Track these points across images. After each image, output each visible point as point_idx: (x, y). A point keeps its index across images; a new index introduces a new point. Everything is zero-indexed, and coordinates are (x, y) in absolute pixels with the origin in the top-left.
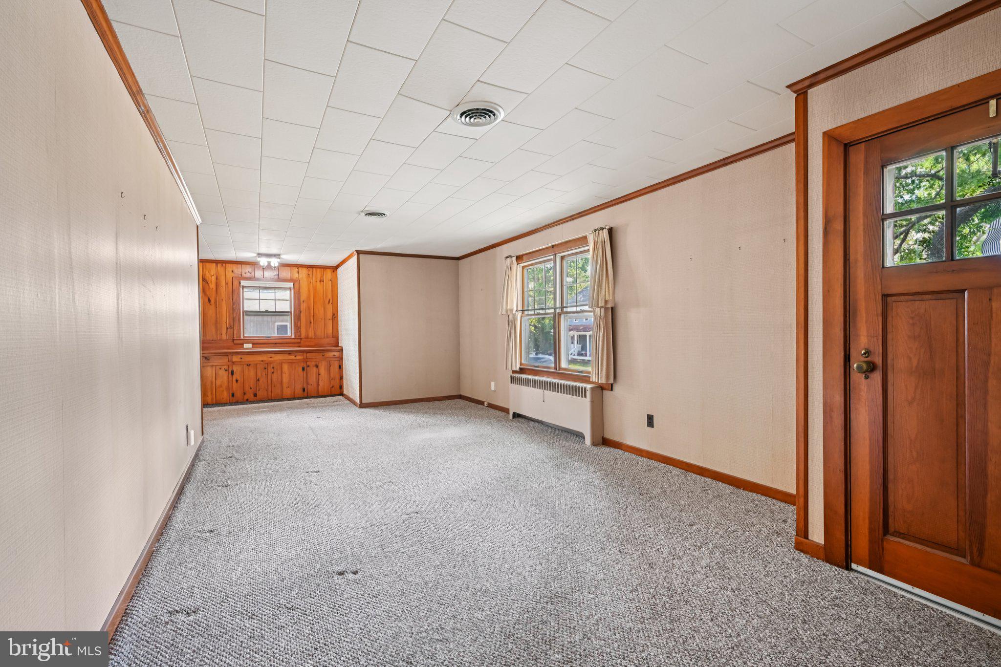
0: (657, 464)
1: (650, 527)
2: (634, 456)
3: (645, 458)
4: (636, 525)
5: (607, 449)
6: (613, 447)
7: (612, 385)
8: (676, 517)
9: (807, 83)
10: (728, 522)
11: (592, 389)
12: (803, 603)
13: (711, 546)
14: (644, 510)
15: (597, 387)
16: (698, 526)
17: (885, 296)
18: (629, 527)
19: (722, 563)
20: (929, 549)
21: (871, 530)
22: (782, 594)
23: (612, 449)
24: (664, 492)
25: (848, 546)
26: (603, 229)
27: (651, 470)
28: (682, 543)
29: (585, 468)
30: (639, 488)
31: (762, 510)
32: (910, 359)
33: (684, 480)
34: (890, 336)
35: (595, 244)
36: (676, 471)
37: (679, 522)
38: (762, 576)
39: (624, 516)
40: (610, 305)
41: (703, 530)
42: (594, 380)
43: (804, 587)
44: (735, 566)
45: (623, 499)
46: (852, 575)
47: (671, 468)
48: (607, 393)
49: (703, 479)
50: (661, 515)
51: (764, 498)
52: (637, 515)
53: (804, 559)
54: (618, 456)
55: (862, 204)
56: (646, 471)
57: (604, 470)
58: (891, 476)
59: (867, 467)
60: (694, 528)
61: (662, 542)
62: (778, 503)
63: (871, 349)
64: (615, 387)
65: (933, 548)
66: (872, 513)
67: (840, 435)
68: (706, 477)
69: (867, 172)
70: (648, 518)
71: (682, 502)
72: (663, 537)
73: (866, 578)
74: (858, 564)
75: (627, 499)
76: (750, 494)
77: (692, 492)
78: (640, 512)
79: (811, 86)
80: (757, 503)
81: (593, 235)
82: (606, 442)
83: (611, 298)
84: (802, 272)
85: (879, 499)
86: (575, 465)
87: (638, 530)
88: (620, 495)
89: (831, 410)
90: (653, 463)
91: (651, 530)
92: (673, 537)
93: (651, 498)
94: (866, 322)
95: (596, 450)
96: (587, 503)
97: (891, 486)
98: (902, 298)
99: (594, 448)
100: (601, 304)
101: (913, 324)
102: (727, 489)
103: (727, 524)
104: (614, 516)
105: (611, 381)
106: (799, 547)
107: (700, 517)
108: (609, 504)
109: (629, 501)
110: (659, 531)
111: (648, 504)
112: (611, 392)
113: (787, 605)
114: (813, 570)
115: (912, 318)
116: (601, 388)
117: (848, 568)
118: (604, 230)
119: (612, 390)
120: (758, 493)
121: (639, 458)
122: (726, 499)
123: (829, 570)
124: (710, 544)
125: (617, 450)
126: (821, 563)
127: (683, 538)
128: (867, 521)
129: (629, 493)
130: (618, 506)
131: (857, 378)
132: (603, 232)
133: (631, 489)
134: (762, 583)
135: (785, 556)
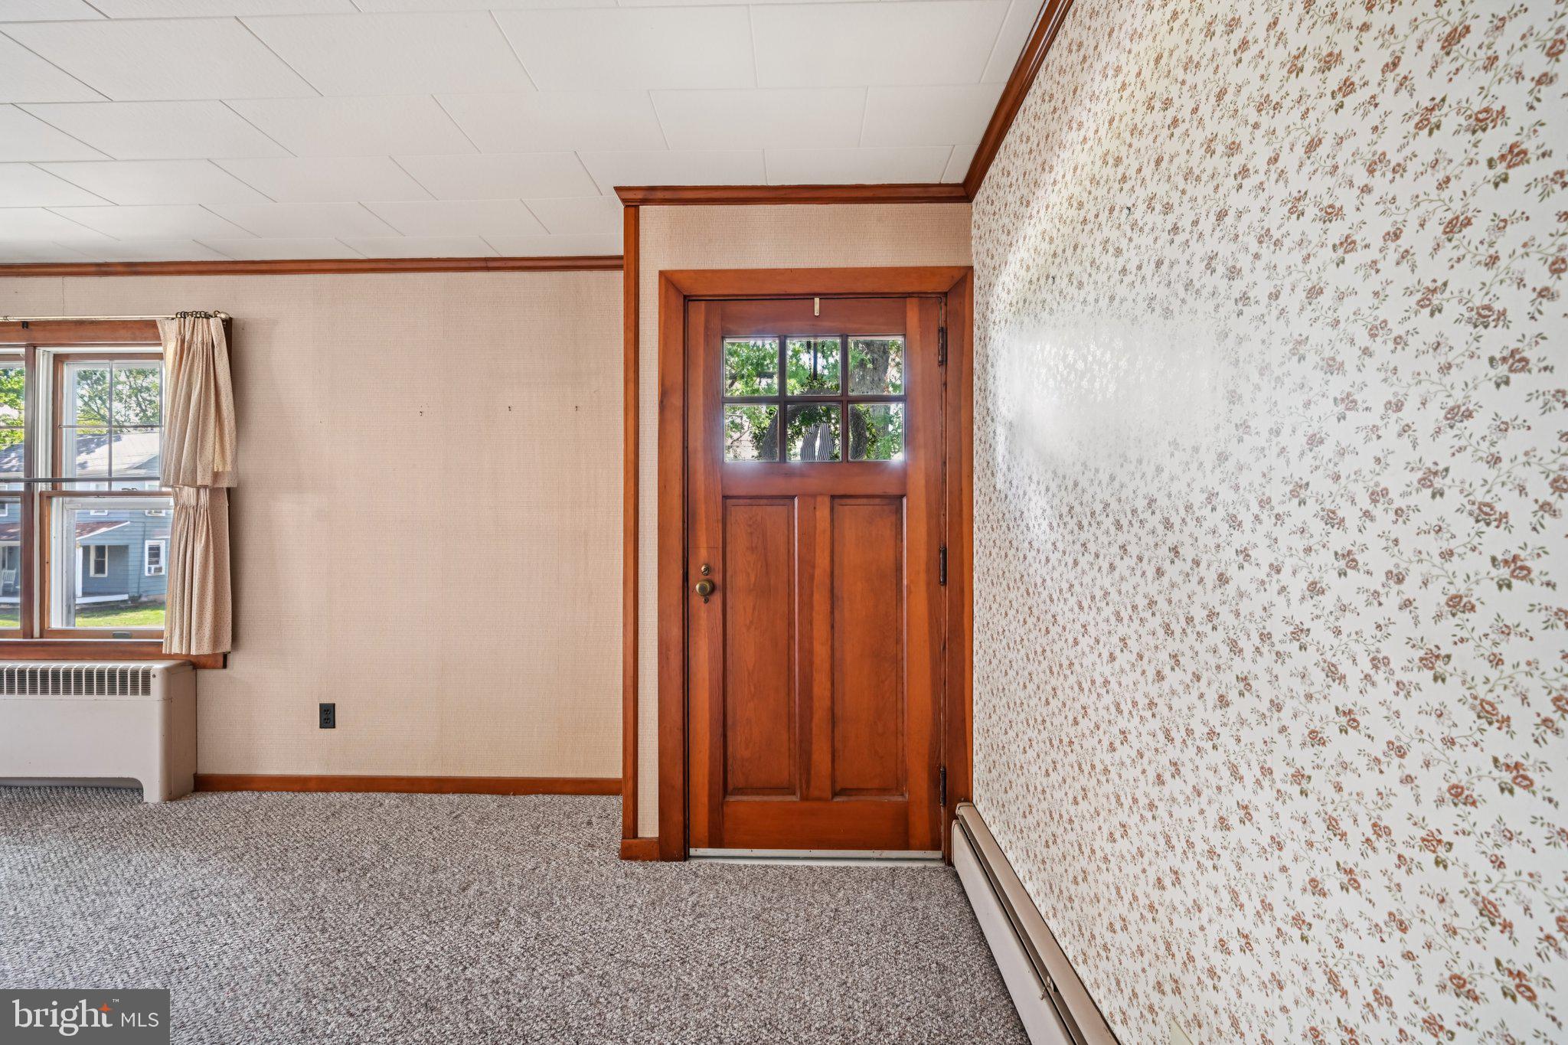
0: (346, 797)
1: (391, 928)
2: (288, 796)
3: (316, 791)
4: (360, 940)
5: (214, 799)
6: (225, 790)
7: (225, 656)
8: (430, 888)
9: (640, 195)
10: (519, 858)
11: (168, 671)
12: (668, 935)
13: (512, 912)
14: (363, 898)
15: (182, 665)
16: (476, 886)
17: (725, 497)
18: (346, 950)
19: (543, 933)
20: (765, 798)
21: (711, 797)
22: (640, 936)
23: (226, 796)
24: (385, 847)
25: (686, 827)
26: (207, 317)
27: (339, 812)
28: (464, 929)
29: (171, 860)
30: (330, 859)
31: (555, 818)
32: (748, 575)
33: (412, 810)
34: (729, 548)
35: (184, 347)
36: (390, 800)
37: (441, 893)
38: (604, 924)
39: (324, 931)
40: (225, 484)
41: (487, 889)
42: (176, 649)
43: (658, 911)
44: (563, 927)
45: (305, 896)
46: (694, 863)
47: (379, 796)
48: (208, 676)
49: (445, 798)
50: (401, 894)
51: (548, 798)
52: (353, 917)
53: (637, 868)
54: (248, 807)
55: (701, 379)
56: (328, 818)
57: (226, 848)
58: (730, 722)
59: (707, 716)
60: (471, 892)
61: (427, 947)
62: (568, 798)
63: (712, 564)
64: (235, 660)
65: (768, 795)
66: (711, 774)
67: (677, 680)
68: (448, 793)
69: (707, 337)
70: (378, 914)
71: (428, 854)
72: (425, 937)
73: (708, 861)
74: (697, 846)
75: (314, 893)
76: (528, 798)
77: (437, 828)
78: (355, 907)
79: (645, 201)
80: (542, 809)
81: (176, 323)
82: (204, 784)
83: (229, 468)
84: (631, 456)
85: (719, 753)
86: (134, 863)
87: (367, 947)
88: (293, 891)
89: (668, 649)
90: (334, 797)
91: (395, 934)
92: (443, 929)
93: (365, 870)
94: (707, 529)
95: (181, 808)
96: (214, 941)
97: (729, 734)
98: (741, 501)
99: (175, 805)
100: (203, 478)
101: (751, 533)
102: (489, 802)
103: (518, 863)
104: (299, 941)
105: (226, 646)
106: (627, 854)
107: (470, 869)
108: (275, 922)
109: (319, 894)
110: (412, 928)
111: (364, 886)
112: (224, 671)
113: (654, 950)
114: (656, 880)
115: (750, 526)
116: (194, 665)
117: (686, 857)
118: (212, 320)
119: (225, 666)
120: (536, 793)
121: (301, 796)
122: (496, 820)
123: (669, 870)
124: (511, 909)
125: (239, 794)
126: (658, 865)
127: (463, 920)
128: (707, 787)
129: (310, 878)
130: (299, 915)
131: (696, 601)
132: (208, 324)
133: (312, 866)
134: (610, 935)
135: (615, 877)
